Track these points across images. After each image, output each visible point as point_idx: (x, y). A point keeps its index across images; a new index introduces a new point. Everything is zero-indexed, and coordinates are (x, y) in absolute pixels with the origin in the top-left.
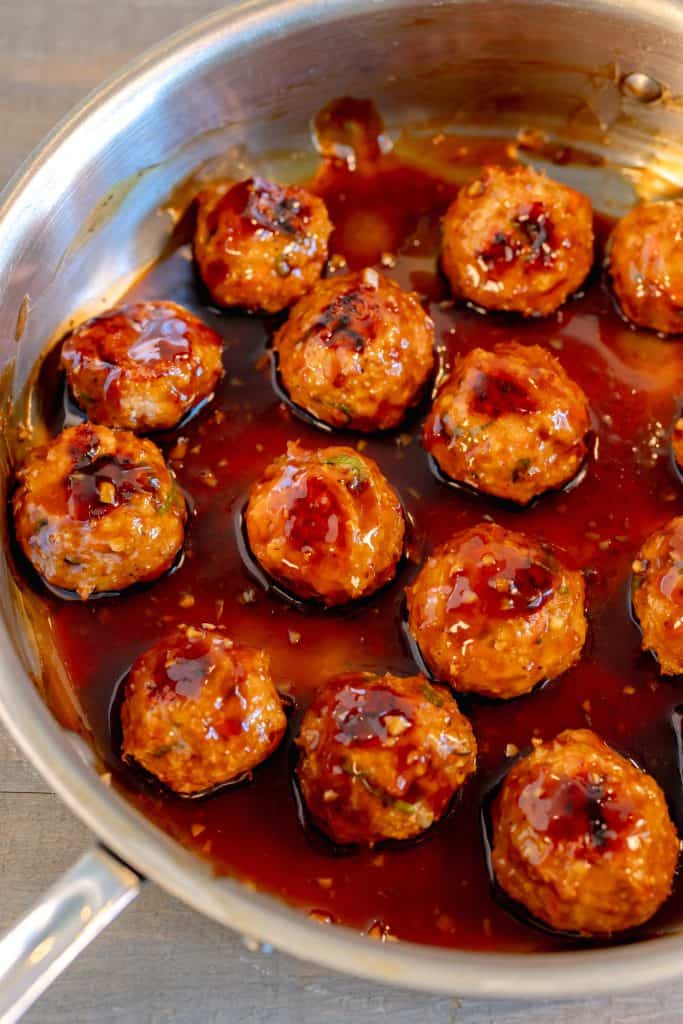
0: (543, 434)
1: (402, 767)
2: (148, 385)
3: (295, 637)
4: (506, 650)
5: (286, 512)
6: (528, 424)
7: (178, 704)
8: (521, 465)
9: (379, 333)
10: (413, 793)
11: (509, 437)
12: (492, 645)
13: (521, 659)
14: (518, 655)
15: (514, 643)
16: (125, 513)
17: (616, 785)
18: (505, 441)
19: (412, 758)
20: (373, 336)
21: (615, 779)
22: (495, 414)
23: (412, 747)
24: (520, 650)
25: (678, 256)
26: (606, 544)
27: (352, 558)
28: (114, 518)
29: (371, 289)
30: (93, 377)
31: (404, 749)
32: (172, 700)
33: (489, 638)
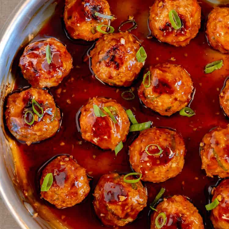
0: (176, 99)
1: (123, 210)
2: (48, 80)
3: (94, 157)
4: (158, 174)
5: (92, 125)
6: (171, 97)
7: (57, 188)
8: (168, 108)
9: (124, 63)
10: (127, 216)
11: (165, 101)
12: (153, 172)
13: (162, 176)
14: (161, 175)
15: (160, 172)
16: (41, 124)
17: (186, 217)
18: (163, 102)
19: (127, 207)
20: (122, 64)
21: (186, 216)
22: (161, 93)
23: (127, 204)
24: (162, 174)
25: (227, 35)
26: (195, 129)
27: (112, 141)
28: (37, 126)
29: (123, 45)
30: (30, 75)
31: (124, 204)
32: (56, 187)
33: (152, 171)
